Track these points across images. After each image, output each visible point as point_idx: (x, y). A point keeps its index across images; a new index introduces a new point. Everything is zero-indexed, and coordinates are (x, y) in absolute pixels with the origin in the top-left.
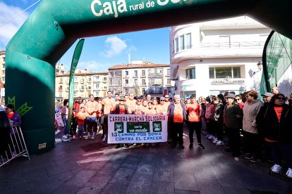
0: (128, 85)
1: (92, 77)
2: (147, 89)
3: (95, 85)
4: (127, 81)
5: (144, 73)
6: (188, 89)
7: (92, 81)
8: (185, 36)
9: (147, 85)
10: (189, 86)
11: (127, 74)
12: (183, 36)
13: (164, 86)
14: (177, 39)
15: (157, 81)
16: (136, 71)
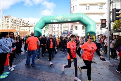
0: (55, 30)
2: (62, 32)
4: (55, 29)
5: (61, 26)
9: (62, 30)
11: (55, 26)
13: (69, 31)
15: (66, 29)
16: (58, 25)
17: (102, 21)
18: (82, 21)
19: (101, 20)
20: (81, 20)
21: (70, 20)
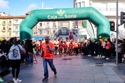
0: (41, 28)
1: (12, 20)
3: (15, 27)
6: (83, 34)
7: (12, 23)
8: (81, 3)
10: (83, 32)
12: (80, 3)
13: (70, 29)
14: (77, 4)
15: (65, 25)
17: (111, 24)
18: (92, 19)
19: (109, 22)
20: (91, 17)
21: (75, 17)
